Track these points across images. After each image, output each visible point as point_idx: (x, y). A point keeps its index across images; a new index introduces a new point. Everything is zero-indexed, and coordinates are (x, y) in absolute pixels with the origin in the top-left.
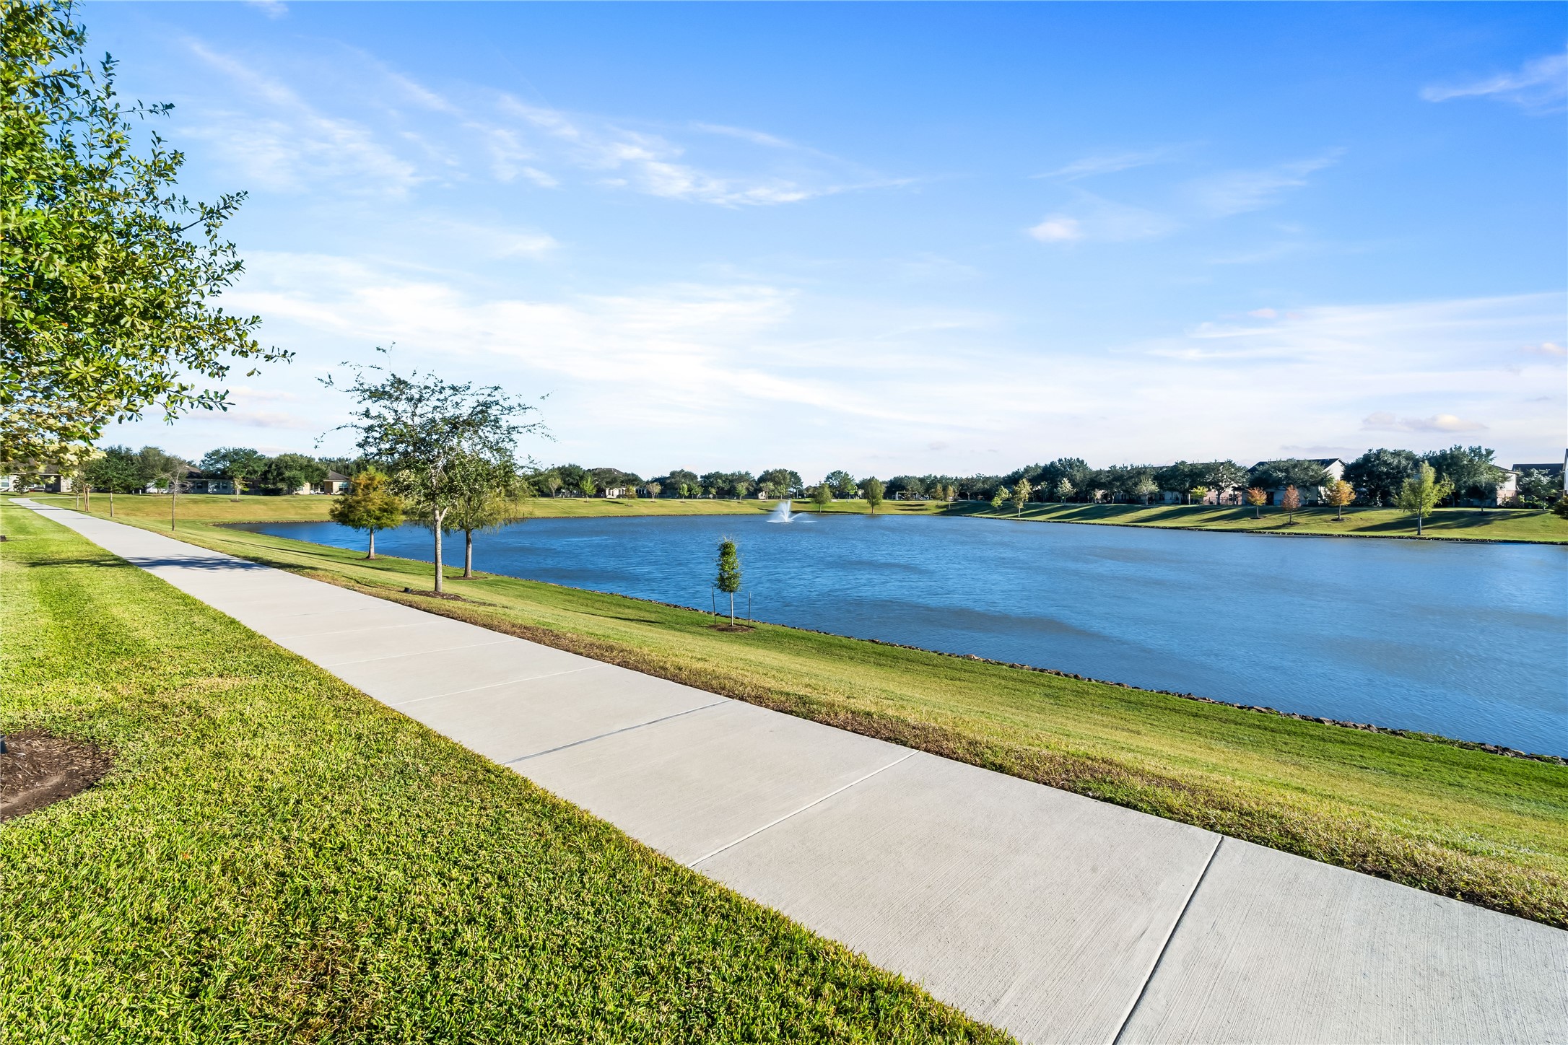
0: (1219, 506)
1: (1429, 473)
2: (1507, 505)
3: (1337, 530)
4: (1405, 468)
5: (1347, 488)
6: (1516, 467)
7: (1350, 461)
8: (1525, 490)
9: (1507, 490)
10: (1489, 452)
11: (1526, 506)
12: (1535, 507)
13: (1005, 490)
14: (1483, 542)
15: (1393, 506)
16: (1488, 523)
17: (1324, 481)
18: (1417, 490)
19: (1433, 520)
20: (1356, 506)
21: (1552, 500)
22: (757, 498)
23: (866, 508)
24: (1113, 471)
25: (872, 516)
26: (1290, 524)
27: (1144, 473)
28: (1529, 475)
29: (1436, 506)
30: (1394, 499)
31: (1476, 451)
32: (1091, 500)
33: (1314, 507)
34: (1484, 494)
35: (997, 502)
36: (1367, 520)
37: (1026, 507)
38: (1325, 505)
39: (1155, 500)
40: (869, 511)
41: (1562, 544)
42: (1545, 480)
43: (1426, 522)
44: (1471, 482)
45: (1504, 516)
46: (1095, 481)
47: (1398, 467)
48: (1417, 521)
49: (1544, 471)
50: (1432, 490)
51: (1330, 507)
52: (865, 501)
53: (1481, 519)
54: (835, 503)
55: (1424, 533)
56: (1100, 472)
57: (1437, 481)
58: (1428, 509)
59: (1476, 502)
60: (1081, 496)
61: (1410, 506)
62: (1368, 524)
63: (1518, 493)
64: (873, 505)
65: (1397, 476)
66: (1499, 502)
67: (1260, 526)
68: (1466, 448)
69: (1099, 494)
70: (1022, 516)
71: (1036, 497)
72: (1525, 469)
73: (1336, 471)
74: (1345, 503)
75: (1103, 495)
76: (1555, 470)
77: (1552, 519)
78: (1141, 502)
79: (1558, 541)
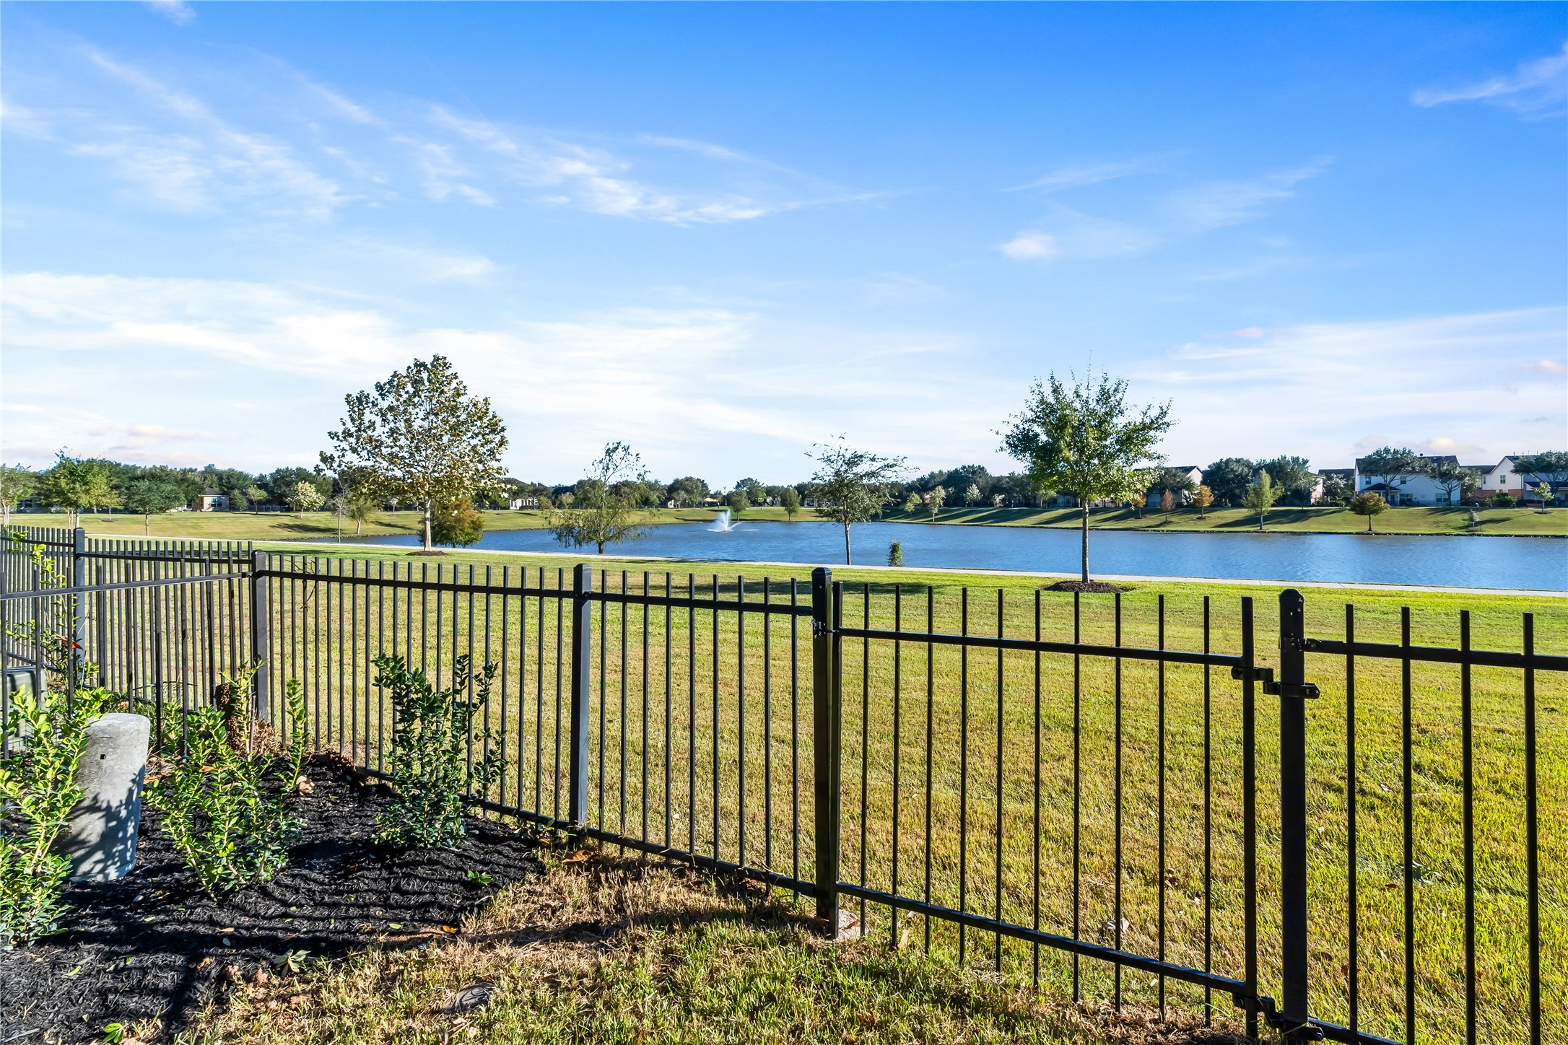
0: (1106, 509)
1: (1266, 478)
2: (1318, 504)
3: (1202, 527)
4: (1247, 475)
5: (1207, 490)
6: (1321, 472)
7: (1205, 467)
8: (1329, 491)
9: (1318, 492)
10: (1305, 462)
11: (1331, 505)
12: (1337, 505)
13: (917, 496)
14: (1305, 533)
15: (1241, 506)
16: (1307, 518)
17: (1189, 486)
18: (1258, 493)
19: (1272, 517)
20: (1216, 506)
21: (1347, 500)
22: (667, 507)
23: (783, 515)
25: (789, 523)
26: (1166, 523)
28: (1330, 478)
29: (1273, 505)
30: (1244, 501)
31: (1296, 460)
32: (992, 505)
33: (1180, 508)
34: (1301, 496)
35: (910, 507)
36: (1222, 518)
37: (941, 512)
38: (1189, 506)
39: (1052, 504)
40: (786, 518)
41: (1357, 533)
42: (1342, 483)
43: (1266, 519)
44: (1294, 485)
45: (1318, 514)
46: (997, 485)
47: (1241, 474)
48: (1259, 519)
49: (1341, 476)
50: (1269, 493)
51: (1194, 508)
52: (783, 508)
53: (1302, 516)
54: (750, 511)
55: (1268, 528)
56: (1000, 479)
57: (1272, 486)
58: (1267, 508)
59: (1297, 502)
60: (985, 502)
61: (1254, 506)
62: (1224, 522)
63: (1324, 494)
64: (790, 512)
65: (1241, 481)
66: (1313, 501)
67: (1143, 525)
68: (1289, 458)
69: (998, 498)
70: (936, 520)
71: (948, 502)
72: (1327, 474)
73: (1196, 477)
74: (1207, 504)
75: (1003, 500)
76: (1348, 474)
77: (1349, 515)
78: (1036, 505)
79: (1354, 531)
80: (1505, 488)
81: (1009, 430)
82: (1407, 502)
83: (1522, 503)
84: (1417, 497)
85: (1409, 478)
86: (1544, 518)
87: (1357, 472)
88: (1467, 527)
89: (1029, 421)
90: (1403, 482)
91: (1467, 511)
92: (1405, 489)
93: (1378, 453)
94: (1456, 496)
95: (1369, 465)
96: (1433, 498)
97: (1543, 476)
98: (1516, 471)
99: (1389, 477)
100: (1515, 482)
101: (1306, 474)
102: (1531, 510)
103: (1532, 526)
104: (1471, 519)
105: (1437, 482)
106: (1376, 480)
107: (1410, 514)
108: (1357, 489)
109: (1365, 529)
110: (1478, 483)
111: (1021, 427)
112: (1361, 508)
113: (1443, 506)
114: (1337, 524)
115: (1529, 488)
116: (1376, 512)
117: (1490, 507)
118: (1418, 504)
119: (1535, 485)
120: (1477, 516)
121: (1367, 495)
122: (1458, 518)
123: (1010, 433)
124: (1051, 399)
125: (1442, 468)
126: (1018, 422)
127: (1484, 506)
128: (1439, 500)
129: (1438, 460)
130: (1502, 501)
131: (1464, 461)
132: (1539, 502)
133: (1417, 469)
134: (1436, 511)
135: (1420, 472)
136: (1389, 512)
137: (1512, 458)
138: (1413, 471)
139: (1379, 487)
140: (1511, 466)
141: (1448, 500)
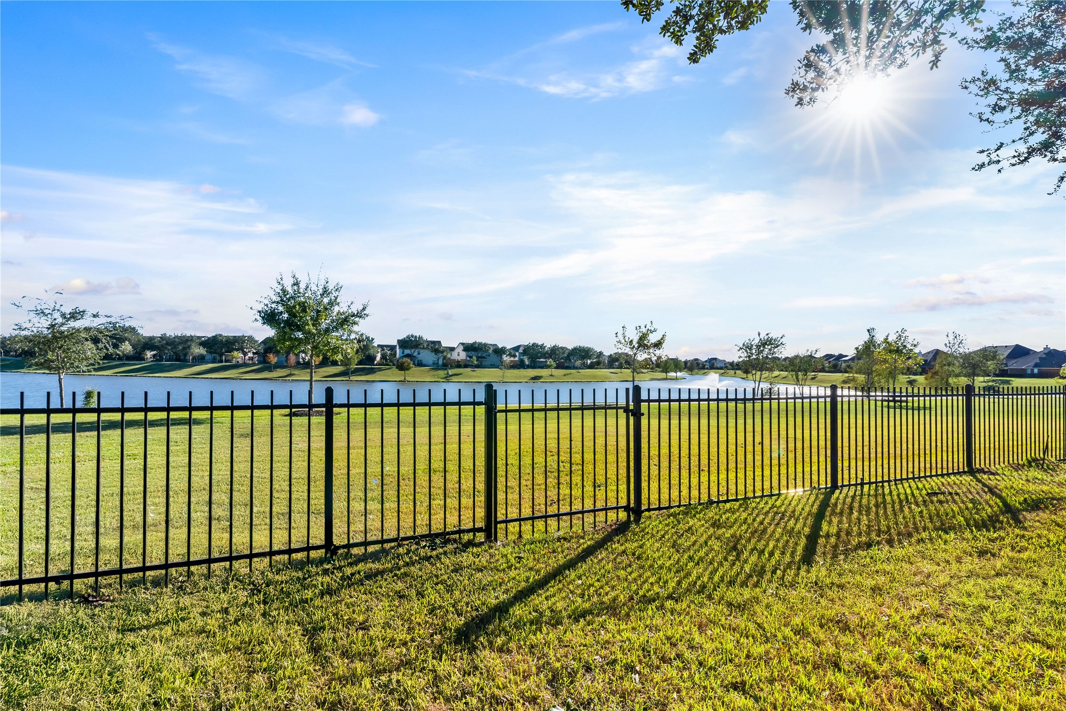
0: (245, 365)
2: (379, 365)
6: (379, 346)
8: (384, 357)
9: (378, 357)
10: (372, 339)
11: (386, 365)
12: (388, 365)
14: (373, 381)
15: (337, 364)
16: (375, 372)
18: (348, 357)
19: (356, 372)
21: (393, 362)
24: (163, 338)
26: (291, 375)
27: (192, 340)
28: (384, 350)
29: (357, 365)
31: (368, 338)
32: (143, 359)
34: (370, 359)
39: (200, 360)
42: (389, 352)
43: (353, 373)
44: (368, 353)
45: (380, 370)
46: (149, 344)
48: (349, 373)
49: (389, 349)
50: (355, 357)
53: (371, 371)
55: (353, 378)
56: (152, 338)
58: (353, 366)
59: (369, 363)
60: (138, 356)
61: (346, 365)
63: (381, 359)
66: (376, 362)
67: (275, 376)
69: (149, 354)
72: (382, 347)
74: (317, 363)
75: (154, 356)
76: (392, 348)
77: (394, 370)
78: (185, 360)
79: (398, 380)
80: (459, 358)
81: (260, 307)
82: (420, 364)
83: (466, 366)
84: (424, 362)
85: (421, 351)
86: (474, 373)
87: (398, 347)
88: (446, 377)
89: (275, 302)
90: (419, 354)
91: (446, 369)
92: (420, 357)
93: (408, 337)
94: (441, 362)
95: (405, 343)
96: (431, 363)
97: (473, 353)
98: (464, 350)
99: (413, 350)
100: (463, 356)
101: (373, 347)
102: (469, 369)
103: (470, 377)
104: (448, 374)
105: (433, 354)
106: (407, 352)
107: (423, 371)
108: (398, 356)
109: (402, 379)
110: (449, 356)
111: (269, 306)
112: (402, 367)
113: (436, 367)
114: (389, 376)
115: (468, 359)
116: (408, 369)
117: (454, 368)
118: (425, 366)
119: (471, 357)
120: (451, 372)
121: (405, 359)
122: (442, 373)
123: (261, 309)
124: (289, 289)
125: (435, 347)
126: (266, 302)
127: (452, 367)
128: (434, 364)
129: (434, 342)
130: (459, 365)
131: (444, 344)
132: (472, 365)
133: (425, 346)
134: (433, 369)
135: (426, 348)
136: (414, 370)
137: (463, 344)
138: (423, 348)
139: (408, 356)
140: (462, 348)
141: (438, 363)
